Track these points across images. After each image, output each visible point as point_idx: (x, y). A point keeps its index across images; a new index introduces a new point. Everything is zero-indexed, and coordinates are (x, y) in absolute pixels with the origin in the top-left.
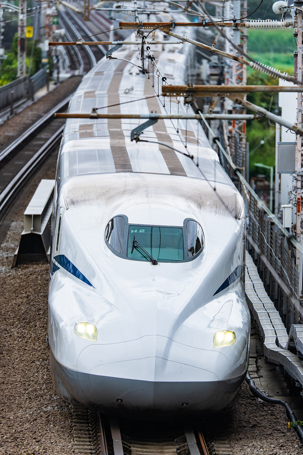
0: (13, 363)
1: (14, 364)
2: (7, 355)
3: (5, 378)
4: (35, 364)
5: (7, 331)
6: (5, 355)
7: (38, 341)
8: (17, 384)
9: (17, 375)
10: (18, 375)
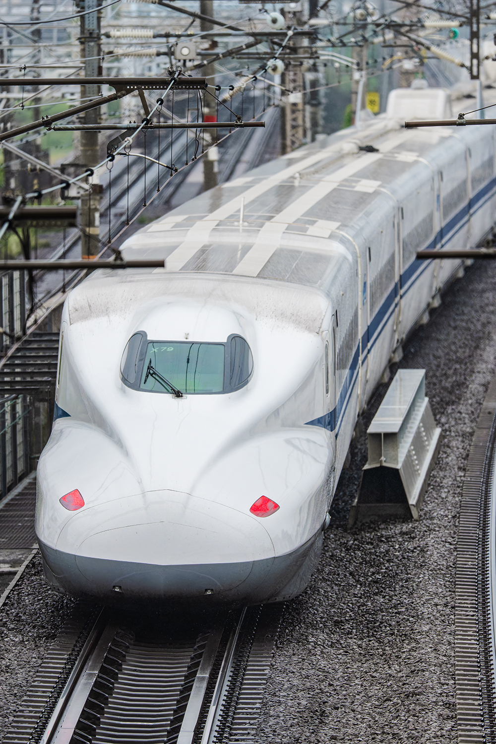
0: (353, 702)
1: (355, 704)
2: (341, 687)
3: (339, 729)
4: (392, 703)
5: (341, 644)
6: (338, 688)
7: (397, 661)
8: (361, 739)
9: (359, 723)
10: (362, 723)
